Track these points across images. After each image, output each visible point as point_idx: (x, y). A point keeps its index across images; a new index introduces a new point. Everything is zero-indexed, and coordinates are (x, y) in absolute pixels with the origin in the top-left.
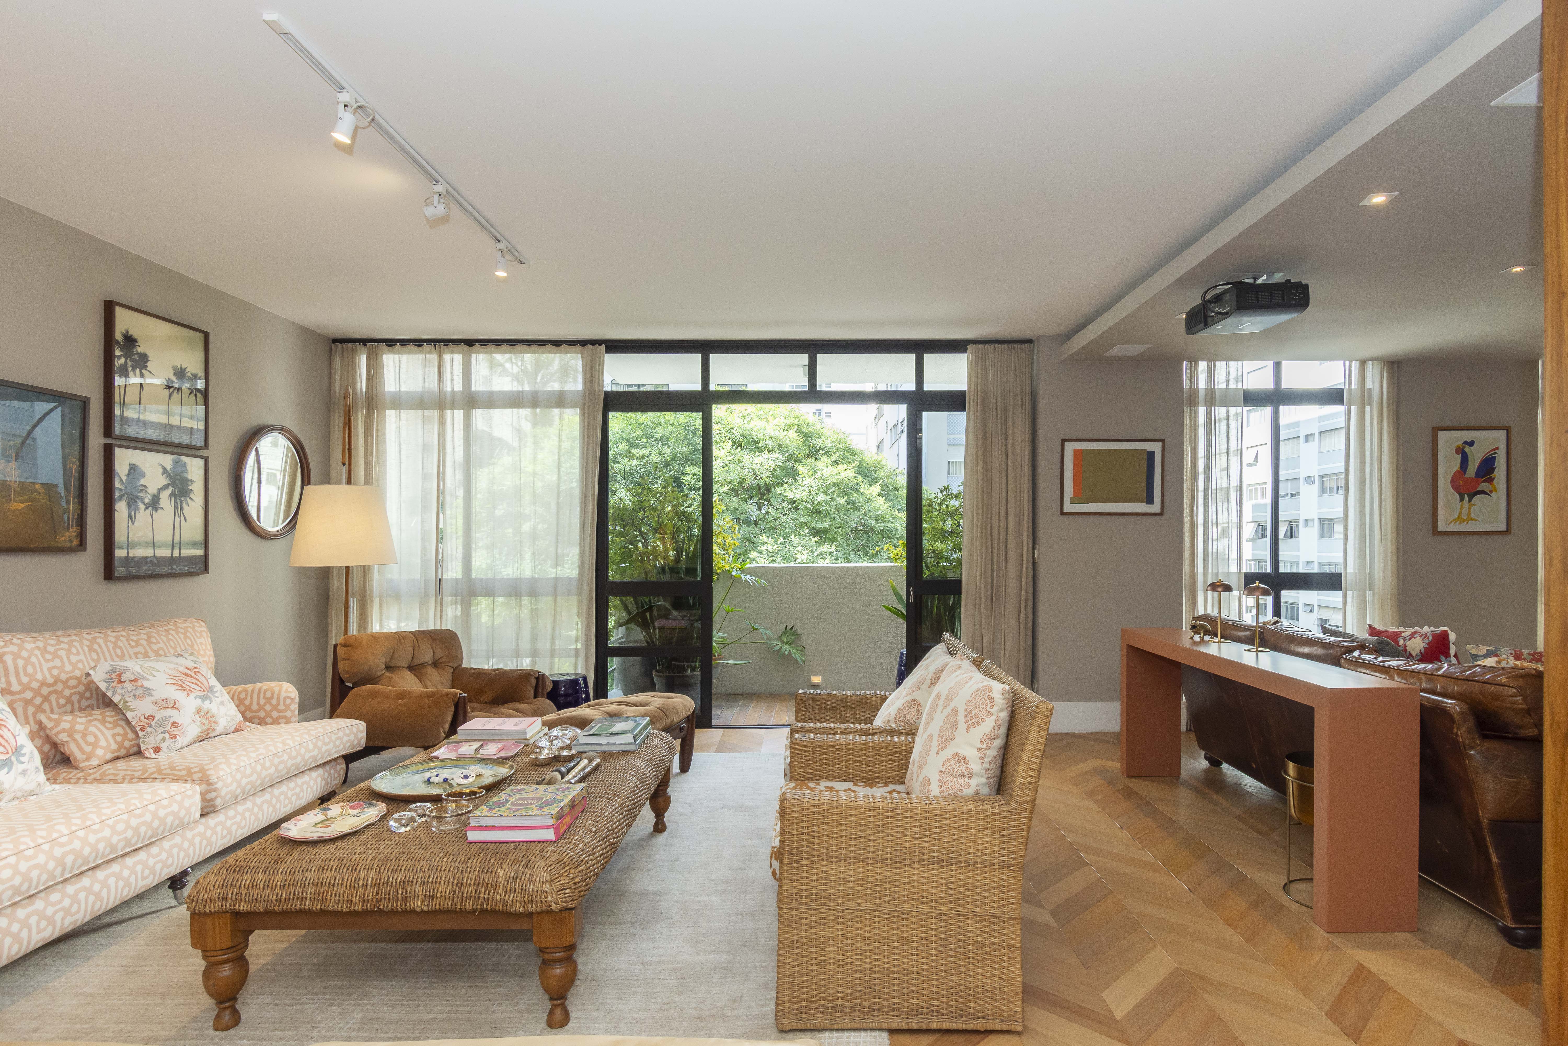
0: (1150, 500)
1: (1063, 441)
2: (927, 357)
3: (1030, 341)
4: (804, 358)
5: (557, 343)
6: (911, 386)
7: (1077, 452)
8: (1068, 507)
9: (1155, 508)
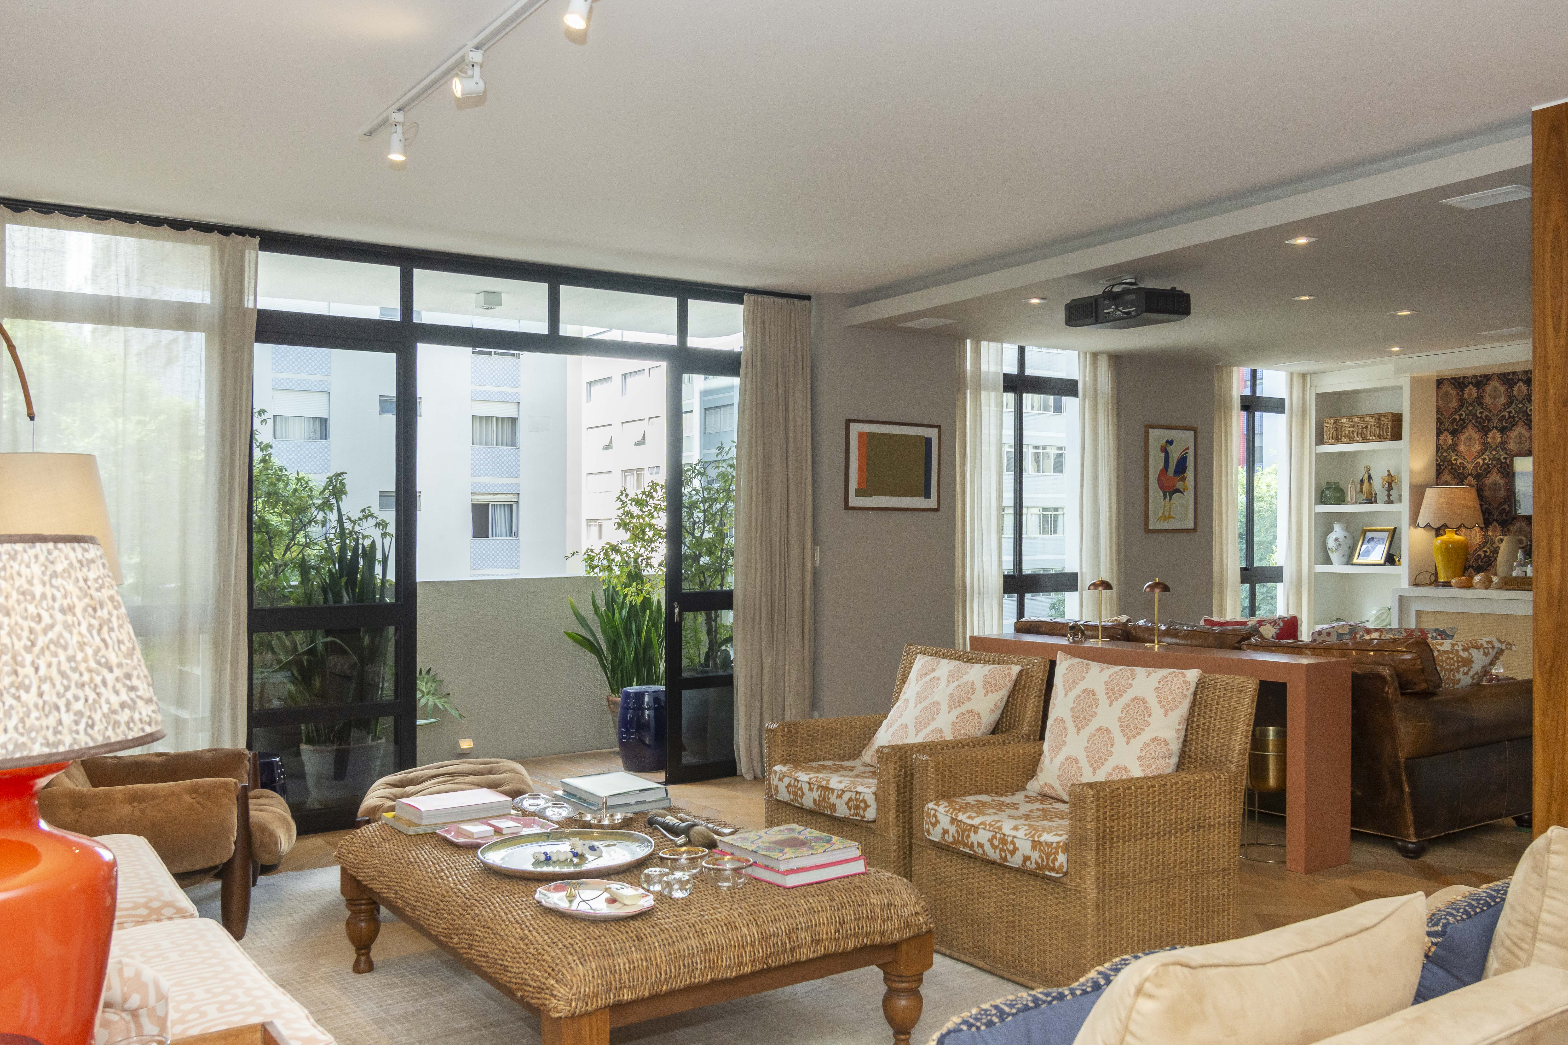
0: (927, 495)
1: (848, 422)
2: (692, 303)
3: (808, 298)
4: (542, 288)
5: (179, 225)
6: (672, 340)
7: (861, 434)
8: (854, 501)
9: (932, 503)
